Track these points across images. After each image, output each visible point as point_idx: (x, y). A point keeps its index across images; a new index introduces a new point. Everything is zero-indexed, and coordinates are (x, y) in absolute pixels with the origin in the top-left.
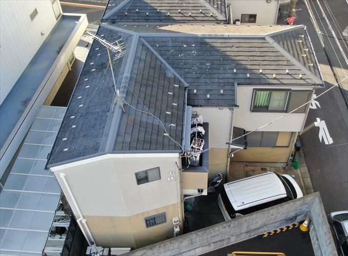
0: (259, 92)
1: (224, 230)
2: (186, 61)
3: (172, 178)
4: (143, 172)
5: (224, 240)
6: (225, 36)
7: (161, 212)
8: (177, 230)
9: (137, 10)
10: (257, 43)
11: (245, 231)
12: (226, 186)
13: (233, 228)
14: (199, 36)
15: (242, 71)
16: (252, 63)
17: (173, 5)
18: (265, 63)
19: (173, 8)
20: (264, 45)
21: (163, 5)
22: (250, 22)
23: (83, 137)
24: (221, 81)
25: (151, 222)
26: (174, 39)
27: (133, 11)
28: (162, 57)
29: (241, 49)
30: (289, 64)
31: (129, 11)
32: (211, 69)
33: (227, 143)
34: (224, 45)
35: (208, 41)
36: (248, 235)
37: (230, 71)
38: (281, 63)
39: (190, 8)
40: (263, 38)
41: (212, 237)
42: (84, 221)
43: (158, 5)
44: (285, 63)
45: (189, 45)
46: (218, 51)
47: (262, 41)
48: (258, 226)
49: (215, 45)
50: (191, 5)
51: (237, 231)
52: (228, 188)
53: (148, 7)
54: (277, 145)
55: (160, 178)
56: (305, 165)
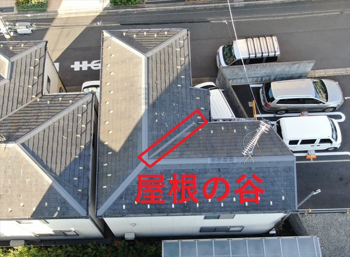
2: (172, 121)
6: (147, 87)
10: (153, 64)
14: (147, 107)
15: (179, 80)
16: (171, 72)
17: (69, 141)
18: (171, 62)
19: (74, 142)
20: (154, 59)
21: (69, 152)
24: (189, 97)
26: (150, 129)
29: (159, 78)
30: (171, 46)
32: (178, 103)
34: (155, 89)
35: (151, 102)
37: (180, 89)
38: (170, 52)
39: (75, 125)
40: (148, 58)
43: (69, 157)
44: (170, 49)
46: (161, 95)
47: (150, 60)
49: (155, 97)
50: (71, 124)
53: (72, 167)
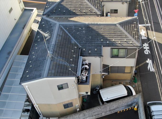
0: (113, 50)
1: (99, 109)
2: (81, 36)
3: (73, 87)
4: (61, 85)
5: (99, 114)
6: (98, 24)
7: (70, 102)
8: (78, 110)
9: (59, 10)
10: (113, 27)
11: (108, 110)
12: (100, 91)
13: (103, 109)
14: (86, 24)
15: (105, 40)
16: (110, 36)
17: (77, 7)
18: (116, 36)
19: (76, 8)
20: (116, 28)
21: (71, 7)
22: (115, 13)
23: (35, 70)
24: (96, 45)
25: (66, 106)
26: (75, 25)
27: (58, 10)
28: (70, 34)
29: (105, 30)
30: (126, 37)
31: (56, 10)
32: (92, 39)
33: (100, 72)
34: (98, 28)
35: (91, 26)
36: (110, 112)
37: (100, 40)
38: (123, 36)
39: (84, 8)
40: (116, 25)
41: (93, 113)
42: (37, 106)
43: (69, 7)
44: (125, 36)
45: (82, 28)
46: (95, 31)
47: (115, 26)
48: (115, 108)
49: (94, 28)
50: (85, 7)
51: (105, 110)
52: (101, 92)
53: (65, 8)
54: (125, 72)
55: (68, 88)
56: (140, 81)
